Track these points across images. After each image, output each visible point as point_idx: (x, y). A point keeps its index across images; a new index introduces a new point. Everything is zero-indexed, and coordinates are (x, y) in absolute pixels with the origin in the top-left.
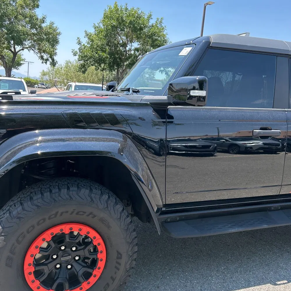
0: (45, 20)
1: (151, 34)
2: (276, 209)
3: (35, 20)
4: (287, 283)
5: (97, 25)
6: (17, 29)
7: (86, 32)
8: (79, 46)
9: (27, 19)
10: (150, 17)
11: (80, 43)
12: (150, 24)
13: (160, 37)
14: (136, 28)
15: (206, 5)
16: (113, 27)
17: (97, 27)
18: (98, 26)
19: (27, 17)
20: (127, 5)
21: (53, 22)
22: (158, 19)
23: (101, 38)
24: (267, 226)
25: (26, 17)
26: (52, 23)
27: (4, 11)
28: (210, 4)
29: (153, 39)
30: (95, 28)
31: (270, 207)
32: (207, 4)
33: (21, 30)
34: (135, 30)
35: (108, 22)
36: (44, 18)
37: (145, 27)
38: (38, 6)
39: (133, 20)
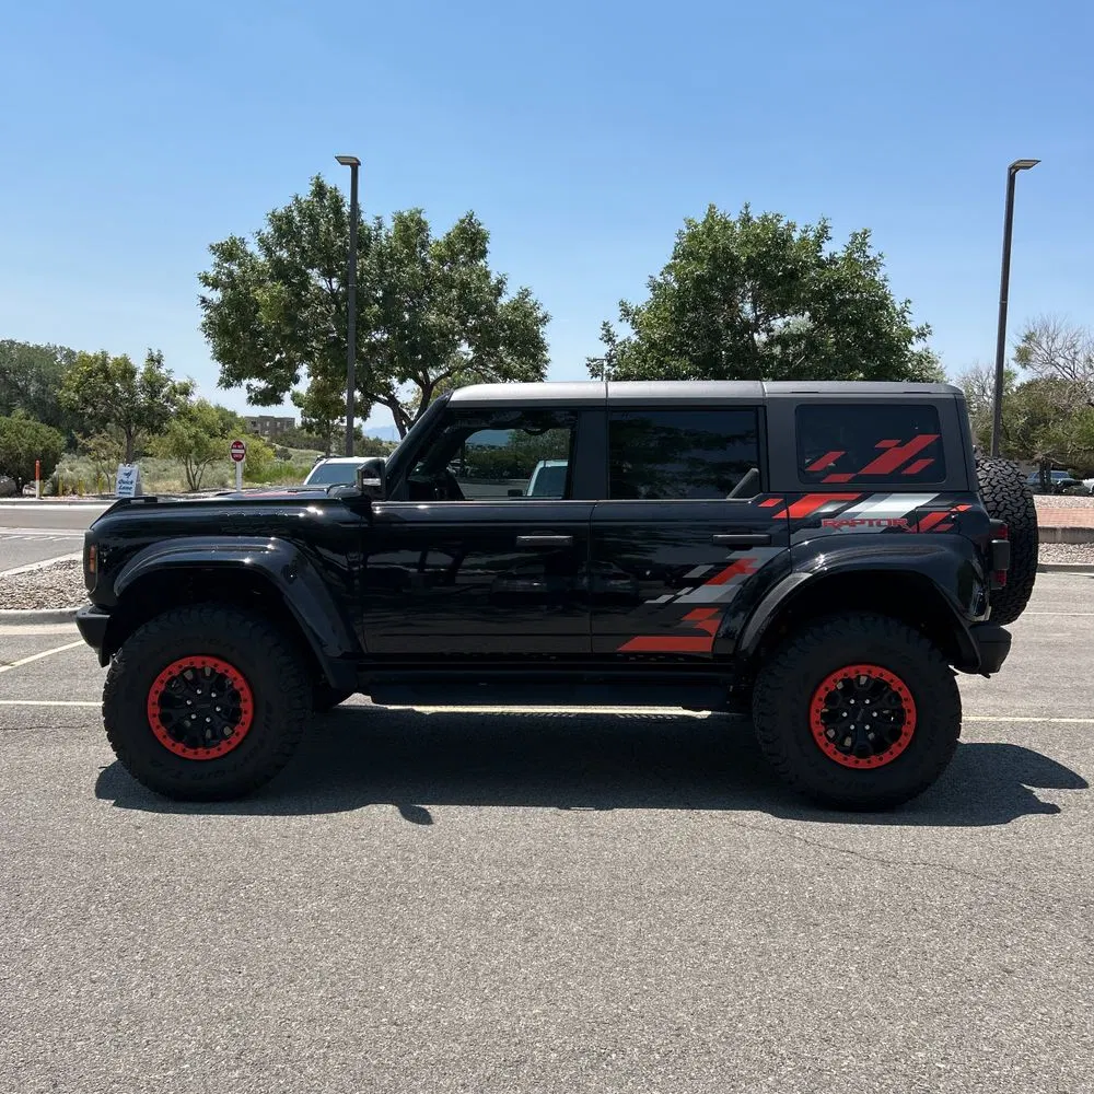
0: (504, 287)
1: (825, 285)
3: (475, 292)
5: (660, 279)
6: (423, 324)
7: (622, 304)
8: (606, 348)
9: (455, 292)
10: (823, 234)
11: (610, 339)
12: (825, 255)
13: (857, 291)
14: (770, 276)
15: (1013, 171)
16: (699, 281)
17: (660, 285)
18: (662, 282)
19: (455, 287)
20: (747, 207)
21: (526, 290)
22: (854, 236)
23: (665, 319)
25: (452, 287)
26: (525, 294)
27: (390, 281)
28: (1028, 168)
29: (832, 301)
30: (653, 290)
32: (1017, 168)
33: (434, 326)
34: (769, 282)
35: (684, 268)
36: (500, 282)
37: (802, 267)
38: (483, 253)
39: (759, 255)
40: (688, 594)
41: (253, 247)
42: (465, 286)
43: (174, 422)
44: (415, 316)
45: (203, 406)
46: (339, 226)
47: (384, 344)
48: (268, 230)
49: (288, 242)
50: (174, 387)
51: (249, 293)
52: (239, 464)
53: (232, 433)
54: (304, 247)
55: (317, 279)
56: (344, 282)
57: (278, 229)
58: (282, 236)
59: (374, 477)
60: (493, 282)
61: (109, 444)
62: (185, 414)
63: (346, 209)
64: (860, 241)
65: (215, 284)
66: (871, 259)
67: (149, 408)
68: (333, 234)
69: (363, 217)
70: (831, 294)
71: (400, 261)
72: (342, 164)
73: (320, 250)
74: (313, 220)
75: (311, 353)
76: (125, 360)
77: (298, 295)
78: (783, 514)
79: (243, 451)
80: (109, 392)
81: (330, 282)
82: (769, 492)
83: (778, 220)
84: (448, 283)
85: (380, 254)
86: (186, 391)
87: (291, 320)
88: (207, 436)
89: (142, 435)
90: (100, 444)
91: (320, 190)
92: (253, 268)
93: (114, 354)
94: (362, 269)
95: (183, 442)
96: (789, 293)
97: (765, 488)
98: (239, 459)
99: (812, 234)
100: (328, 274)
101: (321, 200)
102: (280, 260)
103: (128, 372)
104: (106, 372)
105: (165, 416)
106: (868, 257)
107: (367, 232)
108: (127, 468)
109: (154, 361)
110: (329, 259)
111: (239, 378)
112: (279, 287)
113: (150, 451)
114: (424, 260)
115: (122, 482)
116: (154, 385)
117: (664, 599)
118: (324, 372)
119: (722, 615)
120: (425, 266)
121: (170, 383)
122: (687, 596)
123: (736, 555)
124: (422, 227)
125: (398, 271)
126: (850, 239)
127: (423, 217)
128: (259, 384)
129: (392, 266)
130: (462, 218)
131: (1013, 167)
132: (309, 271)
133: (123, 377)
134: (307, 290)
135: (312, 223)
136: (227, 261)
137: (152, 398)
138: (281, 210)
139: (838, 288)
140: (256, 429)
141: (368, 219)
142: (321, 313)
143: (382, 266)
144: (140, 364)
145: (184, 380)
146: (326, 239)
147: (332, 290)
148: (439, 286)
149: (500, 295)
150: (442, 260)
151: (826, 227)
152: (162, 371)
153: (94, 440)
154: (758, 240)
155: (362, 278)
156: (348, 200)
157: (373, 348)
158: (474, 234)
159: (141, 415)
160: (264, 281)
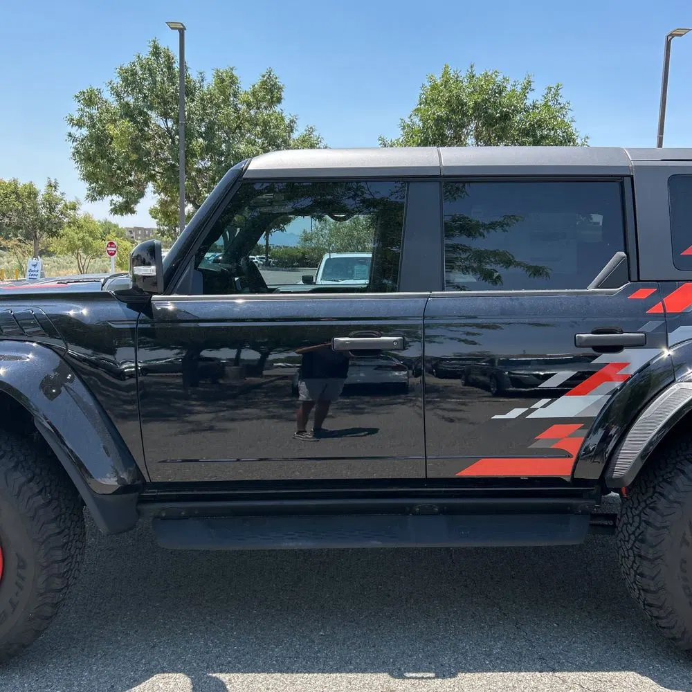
0: (295, 125)
1: (530, 124)
2: (427, 512)
3: (273, 128)
4: (434, 678)
5: (408, 121)
6: (235, 151)
9: (258, 129)
10: (527, 88)
12: (529, 102)
13: (553, 129)
14: (491, 117)
15: (670, 38)
16: (438, 121)
17: (408, 125)
18: (410, 123)
19: (259, 125)
20: (472, 67)
21: (311, 128)
22: (550, 89)
24: (380, 543)
25: (256, 125)
26: (310, 131)
27: (210, 119)
28: (681, 35)
30: (403, 129)
31: (412, 506)
32: (673, 35)
33: (244, 153)
34: (489, 121)
35: (428, 111)
36: (292, 121)
37: (513, 111)
38: (279, 100)
39: (483, 100)
40: (544, 406)
41: (107, 96)
42: (266, 124)
43: (67, 229)
44: (229, 146)
45: (87, 218)
46: (171, 78)
47: (207, 169)
48: (118, 81)
49: (132, 90)
50: (66, 205)
51: (105, 130)
52: (112, 257)
53: (109, 237)
54: (145, 94)
55: (156, 119)
56: (176, 122)
57: (125, 80)
58: (128, 85)
59: (149, 264)
60: (287, 121)
61: (23, 245)
62: (73, 223)
63: (176, 66)
64: (554, 93)
65: (80, 124)
66: (562, 105)
67: (48, 219)
68: (167, 83)
69: (190, 72)
70: (534, 130)
71: (218, 106)
72: (172, 28)
73: (157, 96)
74: (152, 73)
75: (155, 175)
76: (31, 185)
77: (141, 130)
78: (657, 309)
79: (115, 249)
80: (20, 208)
81: (166, 121)
82: (639, 280)
83: (496, 76)
84: (253, 122)
85: (202, 99)
86: (74, 208)
87: (137, 149)
88: (90, 239)
89: (45, 238)
90: (16, 245)
91: (156, 52)
92: (108, 111)
93: (23, 182)
94: (189, 110)
95: (75, 242)
96: (503, 129)
97: (634, 277)
98: (112, 255)
99: (519, 86)
100: (165, 115)
101: (157, 58)
102: (127, 103)
103: (32, 194)
104: (17, 194)
105: (60, 225)
106: (560, 104)
107: (192, 84)
108: (34, 261)
109: (52, 186)
110: (165, 102)
111: (101, 193)
112: (126, 123)
113: (51, 249)
114: (236, 105)
115: (30, 271)
116: (51, 204)
117: (515, 413)
118: (165, 190)
119: (585, 432)
120: (237, 110)
121: (63, 202)
122: (543, 410)
123: (604, 358)
124: (233, 80)
125: (216, 112)
126: (546, 91)
127: (234, 72)
128: (118, 199)
129: (211, 108)
130: (264, 73)
131: (671, 35)
132: (149, 113)
133: (29, 197)
134: (148, 126)
135: (151, 75)
136: (88, 106)
137: (50, 212)
138: (127, 66)
139: (540, 126)
140: (132, 235)
141: (193, 74)
142: (160, 144)
143: (204, 109)
144: (41, 188)
145: (73, 200)
146: (162, 88)
147: (168, 128)
148: (247, 125)
149: (292, 131)
150: (249, 105)
151: (530, 82)
152: (58, 194)
153: (12, 242)
154: (482, 90)
155: (189, 118)
156: (177, 58)
157: (199, 171)
158: (273, 86)
159: (42, 224)
160: (115, 120)
